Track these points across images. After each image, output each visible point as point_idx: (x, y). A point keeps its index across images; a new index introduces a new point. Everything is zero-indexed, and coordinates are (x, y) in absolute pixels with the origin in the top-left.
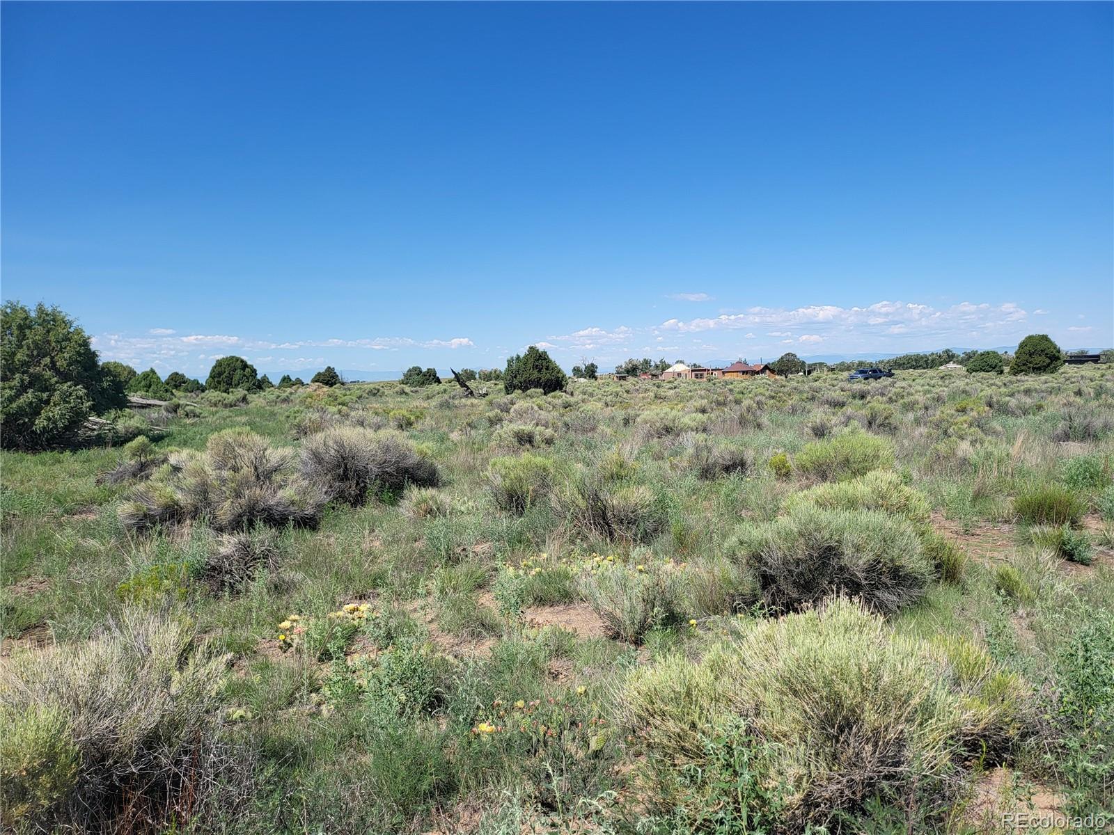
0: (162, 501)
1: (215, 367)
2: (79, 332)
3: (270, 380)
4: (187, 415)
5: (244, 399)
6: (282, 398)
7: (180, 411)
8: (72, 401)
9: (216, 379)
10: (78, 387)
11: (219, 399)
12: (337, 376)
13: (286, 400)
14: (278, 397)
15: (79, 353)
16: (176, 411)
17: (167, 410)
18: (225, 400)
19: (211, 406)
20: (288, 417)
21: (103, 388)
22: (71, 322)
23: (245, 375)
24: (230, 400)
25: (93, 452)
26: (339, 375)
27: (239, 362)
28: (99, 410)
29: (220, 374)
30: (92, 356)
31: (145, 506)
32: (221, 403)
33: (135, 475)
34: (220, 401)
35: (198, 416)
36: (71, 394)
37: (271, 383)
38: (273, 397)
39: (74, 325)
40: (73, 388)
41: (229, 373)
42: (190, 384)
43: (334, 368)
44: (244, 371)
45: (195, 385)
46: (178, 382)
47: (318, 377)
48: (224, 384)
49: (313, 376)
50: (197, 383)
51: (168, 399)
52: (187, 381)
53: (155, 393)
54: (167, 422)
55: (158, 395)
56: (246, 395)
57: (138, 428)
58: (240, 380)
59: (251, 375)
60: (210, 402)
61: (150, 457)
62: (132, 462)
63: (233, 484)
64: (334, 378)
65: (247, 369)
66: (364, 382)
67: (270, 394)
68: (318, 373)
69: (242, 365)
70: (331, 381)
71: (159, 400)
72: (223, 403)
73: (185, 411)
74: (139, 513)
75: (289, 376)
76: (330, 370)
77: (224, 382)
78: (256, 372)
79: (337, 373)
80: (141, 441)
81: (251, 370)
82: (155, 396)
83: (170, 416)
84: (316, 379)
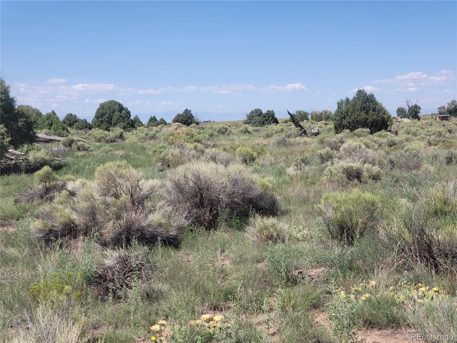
0: (62, 220)
1: (99, 109)
3: (141, 120)
4: (79, 149)
5: (121, 136)
6: (150, 135)
7: (74, 146)
9: (100, 119)
11: (102, 135)
12: (193, 116)
13: (153, 137)
14: (147, 134)
16: (70, 146)
17: (65, 145)
18: (106, 136)
19: (96, 142)
20: (155, 151)
21: (18, 127)
23: (121, 116)
24: (111, 137)
25: (12, 177)
26: (195, 116)
27: (117, 105)
28: (16, 144)
29: (103, 115)
30: (10, 102)
31: (50, 223)
32: (103, 139)
33: (42, 197)
34: (103, 137)
35: (87, 150)
37: (141, 123)
38: (143, 135)
41: (110, 115)
42: (80, 123)
43: (190, 110)
44: (121, 113)
45: (84, 124)
46: (72, 121)
47: (178, 118)
48: (106, 123)
49: (174, 117)
50: (86, 122)
51: (64, 135)
52: (78, 121)
53: (55, 131)
54: (64, 154)
55: (58, 132)
56: (122, 133)
57: (43, 159)
58: (118, 120)
59: (126, 116)
60: (96, 138)
61: (53, 183)
62: (40, 187)
63: (115, 208)
64: (190, 119)
65: (123, 111)
66: (215, 122)
67: (140, 132)
68: (178, 115)
69: (119, 108)
70: (188, 121)
71: (58, 136)
72: (105, 139)
73: (77, 146)
74: (46, 228)
75: (155, 117)
76: (187, 112)
77: (105, 122)
78: (130, 113)
79: (193, 115)
80: (46, 170)
81: (126, 112)
82: (55, 133)
83: (67, 149)
84: (176, 120)
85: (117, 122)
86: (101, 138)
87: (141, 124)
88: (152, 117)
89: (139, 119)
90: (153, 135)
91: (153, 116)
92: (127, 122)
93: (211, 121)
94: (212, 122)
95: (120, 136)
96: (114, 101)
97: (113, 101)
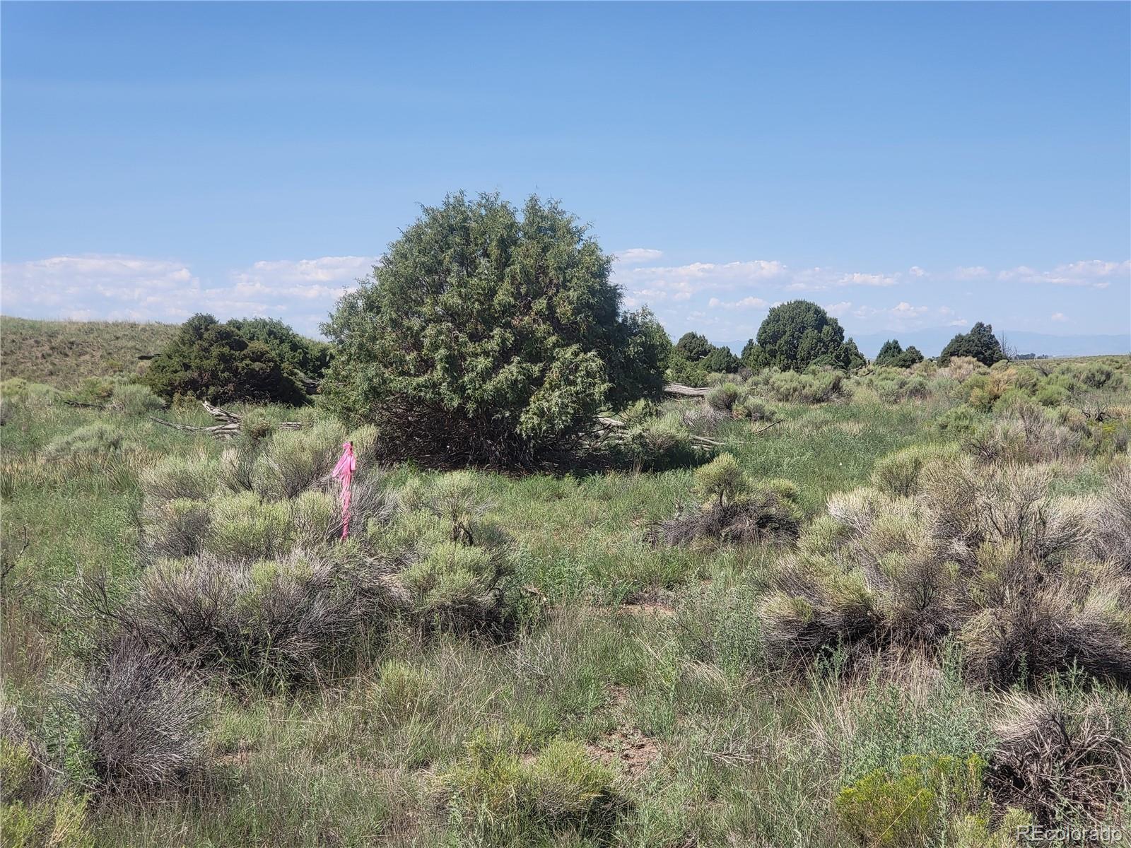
0: (845, 598)
1: (767, 323)
2: (591, 250)
3: (860, 351)
4: (749, 415)
5: (836, 387)
6: (910, 386)
7: (738, 408)
8: (579, 380)
9: (769, 347)
10: (589, 354)
11: (795, 384)
12: (997, 342)
13: (917, 391)
14: (902, 385)
15: (592, 291)
16: (729, 407)
17: (715, 406)
18: (804, 387)
19: (780, 400)
20: (944, 427)
21: (627, 358)
22: (579, 232)
23: (820, 340)
24: (814, 388)
25: (611, 480)
26: (1000, 342)
27: (811, 313)
28: (617, 400)
29: (775, 337)
30: (611, 297)
31: (810, 604)
32: (797, 393)
34: (795, 390)
35: (769, 420)
36: (577, 367)
38: (891, 385)
39: (585, 237)
40: (582, 355)
41: (793, 336)
42: (715, 356)
43: (990, 327)
44: (820, 332)
45: (724, 358)
46: (695, 351)
47: (956, 345)
48: (782, 358)
49: (946, 343)
50: (729, 354)
51: (700, 383)
52: (710, 351)
53: (679, 371)
54: (713, 428)
55: (684, 375)
56: (839, 379)
57: (672, 437)
58: (812, 349)
59: (832, 340)
60: (778, 391)
61: (741, 498)
62: (707, 506)
63: (992, 576)
64: (989, 349)
65: (825, 327)
66: (1046, 357)
67: (880, 378)
68: (956, 337)
69: (816, 320)
70: (983, 354)
71: (686, 385)
72: (801, 394)
73: (745, 407)
74: (802, 619)
75: (896, 342)
76: (981, 330)
77: (782, 354)
78: (842, 333)
79: (997, 337)
80: (725, 464)
81: (833, 329)
82: (679, 377)
83: (722, 415)
84: (952, 350)
85: (809, 353)
86: (791, 391)
87: (860, 362)
88: (888, 343)
89: (856, 348)
90: (919, 387)
91: (891, 342)
92: (834, 354)
93: (1037, 356)
94: (1039, 358)
95: (834, 387)
96: (804, 302)
97: (801, 302)
